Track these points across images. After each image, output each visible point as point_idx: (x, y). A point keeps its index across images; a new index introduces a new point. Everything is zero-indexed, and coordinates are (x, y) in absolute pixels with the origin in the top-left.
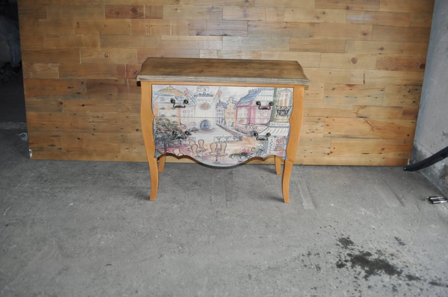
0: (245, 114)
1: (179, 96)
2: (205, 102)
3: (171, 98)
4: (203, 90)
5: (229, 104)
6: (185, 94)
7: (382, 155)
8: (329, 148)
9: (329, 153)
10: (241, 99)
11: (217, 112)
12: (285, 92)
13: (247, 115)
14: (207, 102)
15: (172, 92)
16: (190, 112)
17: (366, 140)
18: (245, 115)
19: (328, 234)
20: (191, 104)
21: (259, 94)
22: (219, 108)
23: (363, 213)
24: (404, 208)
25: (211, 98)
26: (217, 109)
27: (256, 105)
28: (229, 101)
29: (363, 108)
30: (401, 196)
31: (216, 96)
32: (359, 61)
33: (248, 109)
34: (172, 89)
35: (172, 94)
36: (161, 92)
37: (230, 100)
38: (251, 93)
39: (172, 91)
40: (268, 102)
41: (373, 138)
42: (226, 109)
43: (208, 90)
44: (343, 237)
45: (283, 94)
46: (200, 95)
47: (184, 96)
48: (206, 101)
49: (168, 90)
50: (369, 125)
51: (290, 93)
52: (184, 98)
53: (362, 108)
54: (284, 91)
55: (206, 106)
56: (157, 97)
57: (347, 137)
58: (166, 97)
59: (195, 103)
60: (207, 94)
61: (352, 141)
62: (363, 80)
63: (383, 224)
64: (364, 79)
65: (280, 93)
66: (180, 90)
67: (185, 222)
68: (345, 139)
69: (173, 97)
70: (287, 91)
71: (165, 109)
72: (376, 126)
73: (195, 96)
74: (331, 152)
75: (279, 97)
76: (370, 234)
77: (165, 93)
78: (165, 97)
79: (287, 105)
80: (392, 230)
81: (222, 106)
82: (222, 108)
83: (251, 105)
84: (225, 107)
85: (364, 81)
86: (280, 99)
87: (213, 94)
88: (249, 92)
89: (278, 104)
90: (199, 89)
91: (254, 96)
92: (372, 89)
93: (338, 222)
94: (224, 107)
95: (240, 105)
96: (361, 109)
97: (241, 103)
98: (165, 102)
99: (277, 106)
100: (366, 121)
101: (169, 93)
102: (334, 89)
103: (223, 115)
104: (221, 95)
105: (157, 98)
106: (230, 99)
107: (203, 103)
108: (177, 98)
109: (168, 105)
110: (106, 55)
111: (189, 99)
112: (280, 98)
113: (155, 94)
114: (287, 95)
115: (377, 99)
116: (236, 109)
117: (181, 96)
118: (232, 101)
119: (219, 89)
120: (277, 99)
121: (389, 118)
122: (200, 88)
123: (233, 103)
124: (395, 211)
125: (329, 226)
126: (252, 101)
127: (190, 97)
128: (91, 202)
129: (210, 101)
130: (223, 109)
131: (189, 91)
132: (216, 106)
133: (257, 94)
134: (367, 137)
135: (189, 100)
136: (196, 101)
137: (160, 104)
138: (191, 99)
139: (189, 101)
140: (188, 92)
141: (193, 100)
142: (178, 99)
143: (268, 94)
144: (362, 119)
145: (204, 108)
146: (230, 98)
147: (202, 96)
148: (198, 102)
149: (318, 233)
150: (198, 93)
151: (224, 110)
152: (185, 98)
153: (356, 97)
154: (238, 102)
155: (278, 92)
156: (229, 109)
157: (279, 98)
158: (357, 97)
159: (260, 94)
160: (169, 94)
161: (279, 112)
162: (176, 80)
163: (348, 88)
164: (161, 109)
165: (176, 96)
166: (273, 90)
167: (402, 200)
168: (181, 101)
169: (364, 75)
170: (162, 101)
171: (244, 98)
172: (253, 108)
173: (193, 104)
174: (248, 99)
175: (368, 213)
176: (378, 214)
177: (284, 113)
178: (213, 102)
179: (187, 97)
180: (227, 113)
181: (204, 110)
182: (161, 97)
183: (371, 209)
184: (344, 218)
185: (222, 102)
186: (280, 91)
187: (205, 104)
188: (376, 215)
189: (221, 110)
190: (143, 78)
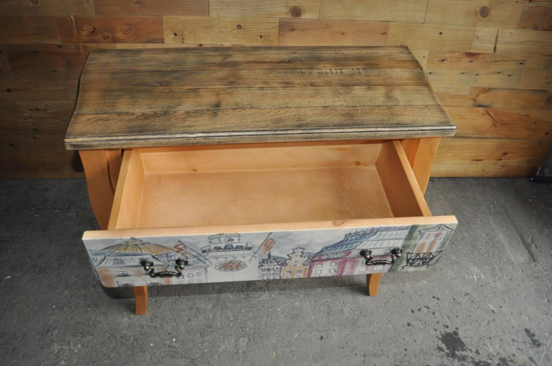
0: (330, 270)
1: (161, 255)
2: (230, 259)
3: (140, 259)
4: (226, 240)
5: (292, 259)
6: (176, 250)
7: (502, 162)
10: (324, 250)
11: (263, 272)
12: (435, 230)
13: (335, 272)
14: (236, 259)
15: (140, 249)
16: (193, 276)
17: (483, 140)
18: (330, 272)
20: (195, 265)
21: (369, 239)
22: (267, 266)
25: (246, 252)
26: (263, 268)
27: (360, 255)
28: (292, 254)
29: (486, 91)
30: (529, 241)
31: (260, 248)
32: (493, 13)
33: (337, 262)
34: (141, 244)
35: (141, 252)
36: (112, 251)
37: (295, 252)
38: (350, 239)
39: (141, 246)
40: (389, 249)
41: (493, 138)
42: (286, 266)
43: (239, 239)
45: (429, 234)
46: (218, 249)
47: (175, 253)
49: (128, 246)
50: (490, 118)
51: (448, 231)
52: (174, 257)
53: (484, 93)
55: (233, 266)
58: (128, 257)
59: (205, 263)
60: (237, 247)
62: (493, 46)
64: (496, 44)
65: (425, 232)
66: (163, 245)
69: (148, 257)
70: (441, 228)
71: (128, 275)
72: (501, 120)
73: (204, 251)
75: (418, 239)
77: (123, 252)
78: (123, 257)
79: (434, 250)
80: (521, 314)
81: (276, 263)
82: (275, 265)
83: (347, 257)
84: (282, 264)
85: (495, 48)
86: (421, 242)
87: (252, 246)
88: (346, 236)
89: (413, 251)
90: (214, 240)
91: (358, 242)
92: (505, 61)
94: (280, 263)
95: (321, 258)
96: (482, 94)
97: (322, 256)
98: (126, 265)
99: (410, 253)
100: (487, 112)
101: (133, 250)
102: (443, 60)
103: (277, 275)
104: (273, 245)
105: (103, 260)
106: (296, 251)
107: (227, 261)
108: (157, 257)
109: (137, 269)
112: (421, 240)
113: (96, 254)
114: (437, 236)
115: (510, 77)
116: (310, 265)
117: (167, 254)
118: (300, 254)
119: (268, 236)
120: (413, 242)
121: (524, 107)
122: (218, 238)
123: (303, 256)
126: (352, 250)
127: (190, 254)
129: (244, 257)
130: (279, 267)
131: (187, 245)
132: (260, 263)
133: (364, 239)
134: (485, 136)
135: (190, 258)
136: (207, 259)
137: (113, 269)
138: (194, 257)
139: (189, 260)
140: (185, 247)
141: (201, 258)
142: (159, 259)
143: (393, 237)
144: (481, 109)
145: (229, 269)
146: (297, 249)
147: (222, 251)
148: (214, 261)
150: (212, 247)
151: (279, 269)
152: (178, 256)
153: (477, 75)
154: (316, 254)
155: (420, 231)
156: (293, 266)
157: (417, 241)
158: (479, 74)
159: (373, 237)
160: (135, 252)
161: (411, 261)
163: (466, 59)
164: (119, 276)
165: (154, 255)
166: (407, 229)
167: (532, 248)
168: (169, 261)
169: (497, 37)
170: (118, 264)
171: (331, 246)
172: (351, 261)
173: (202, 264)
174: (341, 248)
175: (483, 276)
176: (497, 278)
177: (421, 262)
178: (251, 258)
179: (182, 255)
180: (285, 273)
181: (229, 272)
182: (113, 258)
183: (487, 267)
184: (448, 290)
185: (276, 257)
186: (423, 230)
187: (231, 262)
188: (495, 282)
189: (273, 269)
190: (81, 143)
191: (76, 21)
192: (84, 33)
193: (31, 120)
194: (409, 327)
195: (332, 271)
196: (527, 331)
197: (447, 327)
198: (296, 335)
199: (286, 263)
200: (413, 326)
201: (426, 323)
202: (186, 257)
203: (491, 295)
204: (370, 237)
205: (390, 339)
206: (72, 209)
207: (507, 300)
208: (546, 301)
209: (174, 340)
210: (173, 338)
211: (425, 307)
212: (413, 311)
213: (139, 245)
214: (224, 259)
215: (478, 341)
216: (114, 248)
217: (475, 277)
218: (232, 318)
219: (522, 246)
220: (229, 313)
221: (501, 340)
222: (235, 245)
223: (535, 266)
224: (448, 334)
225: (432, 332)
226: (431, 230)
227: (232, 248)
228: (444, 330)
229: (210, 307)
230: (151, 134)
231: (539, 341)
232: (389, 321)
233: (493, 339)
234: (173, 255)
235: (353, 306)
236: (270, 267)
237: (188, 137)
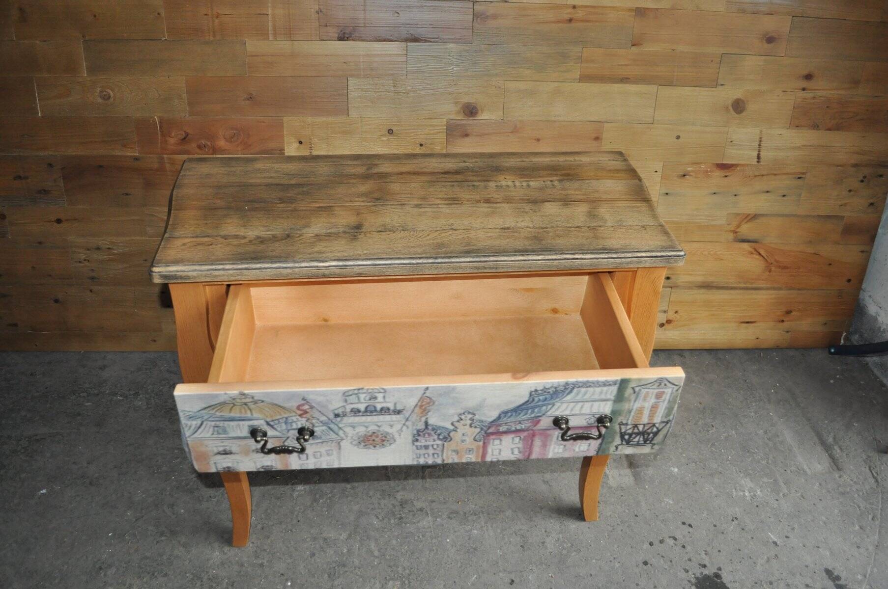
0: (512, 449)
1: (278, 420)
2: (373, 428)
3: (249, 426)
4: (367, 398)
5: (458, 430)
6: (299, 412)
7: (786, 325)
8: (665, 312)
9: (664, 322)
10: (503, 416)
11: (418, 452)
12: (655, 387)
13: (520, 452)
14: (381, 429)
15: (250, 410)
16: (321, 456)
17: (751, 291)
18: (513, 453)
20: (324, 437)
21: (564, 399)
22: (423, 441)
25: (395, 417)
26: (418, 444)
27: (553, 425)
28: (458, 421)
29: (750, 219)
30: (830, 440)
31: (413, 411)
32: (751, 107)
33: (522, 437)
34: (252, 402)
35: (252, 415)
36: (212, 412)
37: (462, 419)
38: (536, 399)
39: (252, 406)
40: (593, 415)
41: (767, 289)
42: (450, 441)
43: (384, 397)
45: (647, 393)
46: (356, 412)
47: (298, 417)
48: (379, 426)
49: (234, 405)
50: (761, 258)
51: (673, 388)
52: (296, 424)
53: (748, 221)
54: (654, 385)
55: (377, 439)
56: (198, 425)
57: (707, 286)
58: (232, 423)
59: (337, 434)
60: (382, 409)
61: (718, 296)
62: (755, 153)
64: (759, 151)
65: (640, 390)
66: (282, 405)
68: (702, 291)
69: (260, 424)
70: (663, 384)
71: (231, 453)
72: (777, 261)
73: (337, 416)
74: (669, 322)
75: (633, 400)
77: (226, 414)
78: (226, 423)
79: (657, 419)
80: (818, 547)
81: (436, 437)
82: (434, 440)
83: (534, 428)
84: (445, 438)
85: (759, 157)
86: (637, 405)
87: (402, 408)
88: (531, 395)
89: (628, 420)
90: (351, 397)
91: (549, 404)
92: (775, 175)
94: (441, 437)
95: (499, 430)
96: (746, 223)
97: (500, 425)
98: (230, 436)
99: (623, 424)
100: (755, 250)
101: (241, 412)
102: (684, 175)
103: (438, 456)
104: (430, 408)
105: (199, 428)
106: (463, 417)
107: (368, 432)
108: (272, 423)
109: (243, 442)
110: (105, 93)
111: (317, 425)
112: (637, 402)
113: (190, 418)
114: (659, 396)
115: (785, 198)
116: (484, 440)
117: (287, 418)
118: (469, 422)
119: (425, 393)
120: (626, 406)
121: (810, 242)
122: (356, 394)
123: (473, 425)
126: (540, 416)
127: (318, 419)
129: (391, 426)
130: (440, 442)
131: (313, 404)
132: (414, 437)
133: (557, 400)
134: (754, 286)
135: (317, 427)
136: (340, 428)
137: (212, 442)
138: (324, 424)
139: (315, 429)
140: (312, 407)
141: (332, 426)
142: (275, 426)
143: (596, 397)
144: (746, 246)
145: (371, 444)
146: (464, 413)
147: (362, 416)
148: (348, 430)
150: (349, 408)
151: (441, 447)
152: (302, 422)
153: (735, 195)
154: (491, 422)
155: (633, 388)
156: (460, 442)
157: (632, 404)
158: (739, 195)
159: (569, 397)
160: (243, 415)
161: (627, 437)
163: (718, 173)
164: (219, 453)
165: (268, 420)
166: (615, 384)
167: (834, 451)
168: (288, 431)
169: (760, 141)
170: (219, 433)
171: (512, 410)
172: (541, 434)
173: (334, 436)
174: (526, 414)
175: (759, 493)
176: (781, 495)
177: (641, 439)
178: (402, 428)
179: (307, 421)
180: (450, 453)
181: (370, 450)
182: (213, 423)
183: (765, 480)
184: (705, 512)
185: (436, 426)
186: (637, 387)
187: (374, 433)
188: (777, 500)
189: (433, 446)
190: (173, 273)
191: (161, 124)
192: (172, 141)
193: (87, 264)
194: (645, 567)
195: (516, 451)
196: (828, 572)
197: (705, 566)
198: (473, 579)
199: (449, 436)
200: (651, 565)
201: (671, 561)
202: (312, 424)
203: (772, 519)
204: (565, 397)
205: (617, 583)
206: (141, 396)
207: (796, 526)
208: (857, 527)
209: (289, 584)
210: (287, 580)
211: (670, 537)
212: (651, 544)
213: (249, 404)
214: (364, 429)
215: (752, 586)
216: (216, 407)
217: (747, 494)
218: (376, 553)
219: (819, 448)
220: (373, 546)
221: (788, 585)
222: (379, 407)
223: (840, 477)
224: (706, 578)
225: (682, 575)
226: (648, 386)
227: (376, 411)
228: (699, 571)
229: (344, 536)
230: (268, 262)
231: (848, 587)
232: (614, 558)
233: (775, 584)
234: (295, 420)
235: (561, 536)
236: (428, 443)
237: (317, 267)
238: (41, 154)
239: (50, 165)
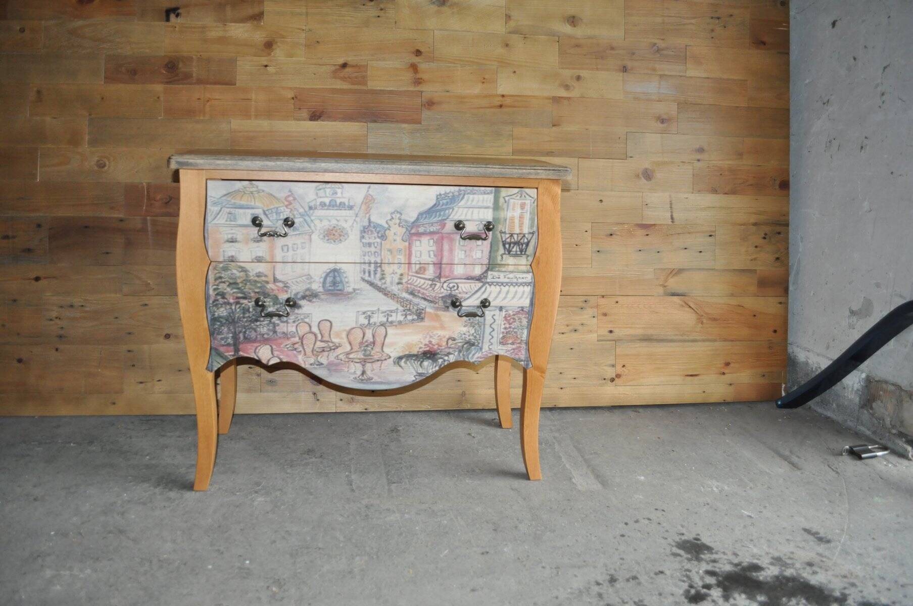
0: (429, 252)
1: (271, 209)
2: (334, 222)
3: (252, 214)
4: (331, 194)
5: (391, 229)
6: (286, 203)
7: (726, 377)
8: (613, 366)
9: (614, 376)
10: (420, 216)
11: (364, 249)
12: (518, 198)
13: (435, 255)
14: (340, 223)
15: (254, 198)
16: (297, 247)
18: (430, 256)
19: (646, 535)
20: (300, 229)
21: (459, 204)
22: (367, 238)
23: (715, 489)
24: (802, 473)
25: (348, 213)
26: (364, 241)
27: (455, 229)
28: (390, 220)
29: (675, 274)
30: (788, 453)
31: (360, 208)
32: (658, 175)
33: (435, 240)
34: (256, 191)
35: (255, 203)
36: (229, 199)
37: (393, 218)
38: (441, 202)
39: (256, 195)
40: (481, 222)
41: (704, 341)
42: (386, 240)
43: (342, 193)
44: (683, 538)
45: (514, 204)
46: (323, 205)
47: (285, 208)
48: (338, 221)
50: (692, 310)
51: (531, 200)
52: (283, 215)
53: (673, 275)
54: (517, 196)
55: (336, 234)
56: (218, 212)
57: (647, 339)
58: (241, 211)
59: (310, 227)
60: (340, 203)
61: (660, 349)
62: (669, 214)
63: (767, 505)
64: (672, 212)
65: (509, 200)
66: (275, 195)
67: (287, 531)
68: (645, 344)
69: (259, 212)
70: (523, 196)
71: (236, 241)
72: (707, 314)
73: (310, 208)
74: (618, 376)
75: (506, 209)
76: (745, 527)
77: (238, 202)
78: (237, 210)
79: (526, 230)
81: (376, 234)
82: (375, 238)
83: (443, 231)
84: (382, 236)
85: (672, 218)
86: (509, 214)
87: (353, 204)
88: (437, 199)
89: (505, 229)
90: (320, 191)
91: (449, 208)
92: (689, 233)
93: (663, 511)
94: (380, 235)
95: (418, 231)
96: (672, 277)
97: (419, 226)
98: (238, 223)
99: (503, 233)
100: (685, 303)
101: (248, 201)
102: (611, 235)
103: (378, 255)
104: (372, 205)
105: (218, 214)
106: (394, 216)
107: (331, 226)
108: (267, 212)
109: (244, 230)
110: (102, 162)
111: (296, 216)
112: (509, 212)
113: (215, 203)
114: (523, 206)
115: (702, 254)
116: (409, 240)
117: (277, 208)
118: (398, 221)
119: (368, 192)
120: (502, 215)
121: (732, 295)
122: (324, 188)
123: (401, 225)
124: (784, 479)
125: (644, 519)
126: (445, 220)
127: (298, 211)
128: (35, 500)
129: (346, 221)
130: (378, 240)
131: (296, 197)
132: (361, 233)
133: (455, 204)
134: (691, 338)
135: (297, 218)
136: (312, 221)
137: (224, 229)
138: (302, 215)
139: (296, 221)
140: (295, 199)
141: (307, 218)
142: (269, 216)
143: (480, 204)
144: (675, 299)
145: (332, 239)
146: (394, 213)
147: (328, 210)
148: (317, 222)
149: (623, 536)
150: (319, 201)
151: (379, 245)
152: (286, 213)
153: (658, 252)
154: (413, 222)
155: (504, 198)
156: (393, 241)
157: (506, 212)
158: (662, 252)
159: (462, 203)
160: (249, 203)
161: (507, 246)
162: (267, 166)
163: (641, 232)
164: (228, 241)
165: (265, 209)
166: (492, 193)
167: (792, 459)
168: (278, 220)
169: (671, 204)
170: (231, 221)
171: (426, 212)
172: (447, 237)
173: (307, 228)
174: (435, 217)
177: (518, 250)
178: (353, 223)
179: (290, 212)
180: (386, 252)
181: (332, 245)
182: (228, 210)
185: (376, 223)
186: (506, 196)
187: (334, 227)
189: (374, 243)
191: (148, 189)
192: (157, 204)
193: (58, 322)
195: (432, 256)
199: (385, 234)
202: (293, 215)
204: (460, 202)
213: (255, 193)
214: (328, 223)
216: (232, 195)
222: (338, 201)
226: (514, 196)
227: (336, 205)
234: (283, 210)
236: (371, 241)
238: (32, 215)
239: (39, 226)
